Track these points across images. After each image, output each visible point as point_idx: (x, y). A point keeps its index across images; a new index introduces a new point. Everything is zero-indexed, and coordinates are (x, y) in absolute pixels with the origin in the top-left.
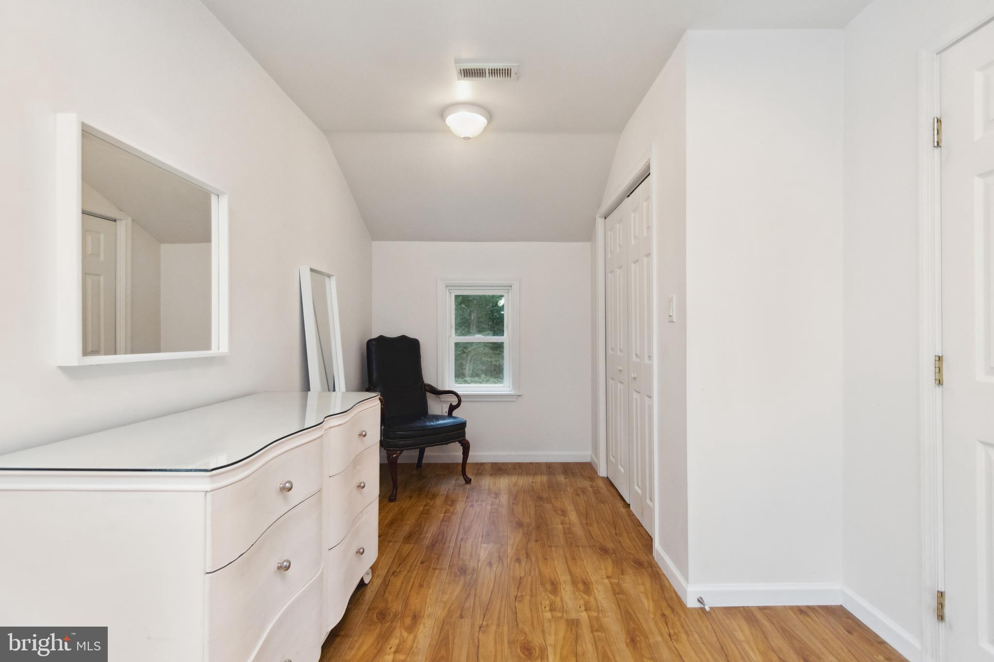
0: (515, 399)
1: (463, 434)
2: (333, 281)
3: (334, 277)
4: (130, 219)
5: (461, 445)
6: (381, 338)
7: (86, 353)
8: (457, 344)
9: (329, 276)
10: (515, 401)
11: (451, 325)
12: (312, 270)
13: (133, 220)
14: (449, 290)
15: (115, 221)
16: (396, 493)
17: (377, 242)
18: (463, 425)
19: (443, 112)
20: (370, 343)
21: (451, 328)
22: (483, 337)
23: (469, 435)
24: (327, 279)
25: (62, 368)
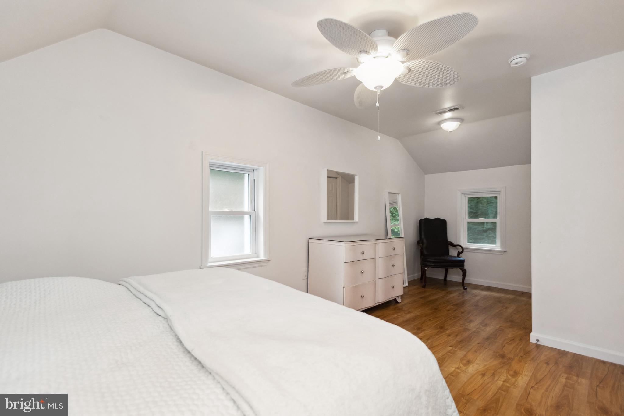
0: (502, 254)
1: (463, 266)
2: (400, 196)
3: (400, 194)
4: (341, 177)
5: (462, 271)
6: (426, 219)
7: (328, 219)
8: (469, 223)
9: (398, 194)
10: (502, 255)
11: (466, 213)
12: (389, 193)
13: (342, 177)
14: (464, 195)
15: (337, 178)
16: (426, 285)
17: (427, 175)
18: (463, 261)
19: (439, 123)
20: (421, 221)
21: (466, 214)
22: (484, 219)
23: (466, 267)
24: (397, 195)
25: (324, 222)
